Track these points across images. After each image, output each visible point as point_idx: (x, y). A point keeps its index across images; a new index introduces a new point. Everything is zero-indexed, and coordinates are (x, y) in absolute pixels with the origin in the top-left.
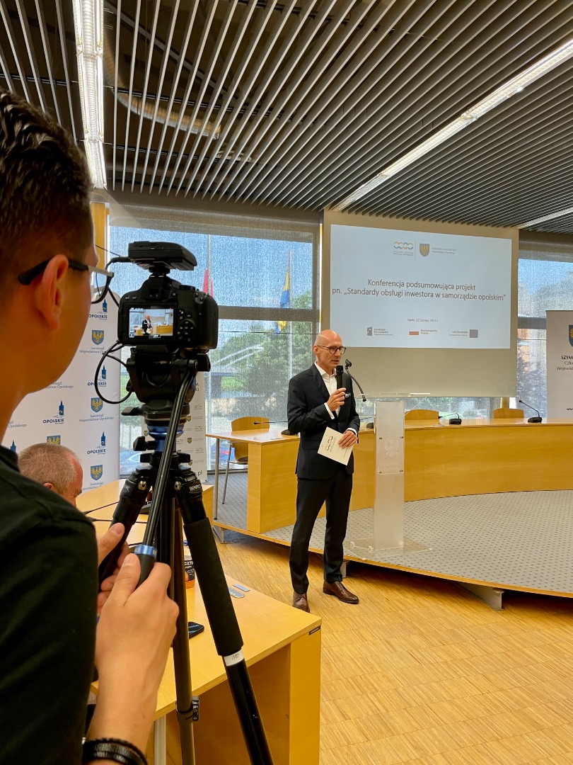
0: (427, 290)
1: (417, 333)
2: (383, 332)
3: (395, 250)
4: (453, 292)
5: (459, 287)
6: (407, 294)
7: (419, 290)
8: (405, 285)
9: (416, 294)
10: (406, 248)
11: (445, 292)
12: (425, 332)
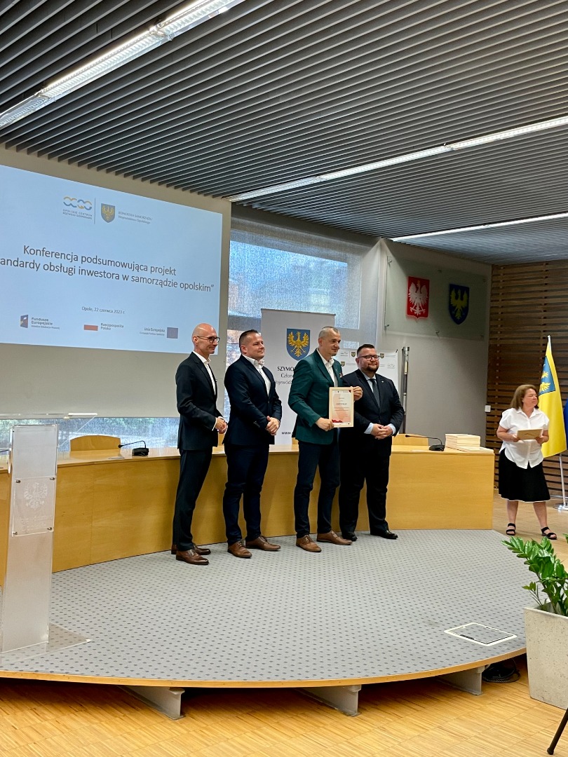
0: (110, 269)
1: (95, 328)
2: (44, 323)
3: (67, 208)
4: (147, 275)
5: (154, 269)
6: (81, 271)
7: (99, 268)
8: (80, 259)
9: (95, 273)
10: (82, 208)
11: (135, 273)
12: (107, 327)
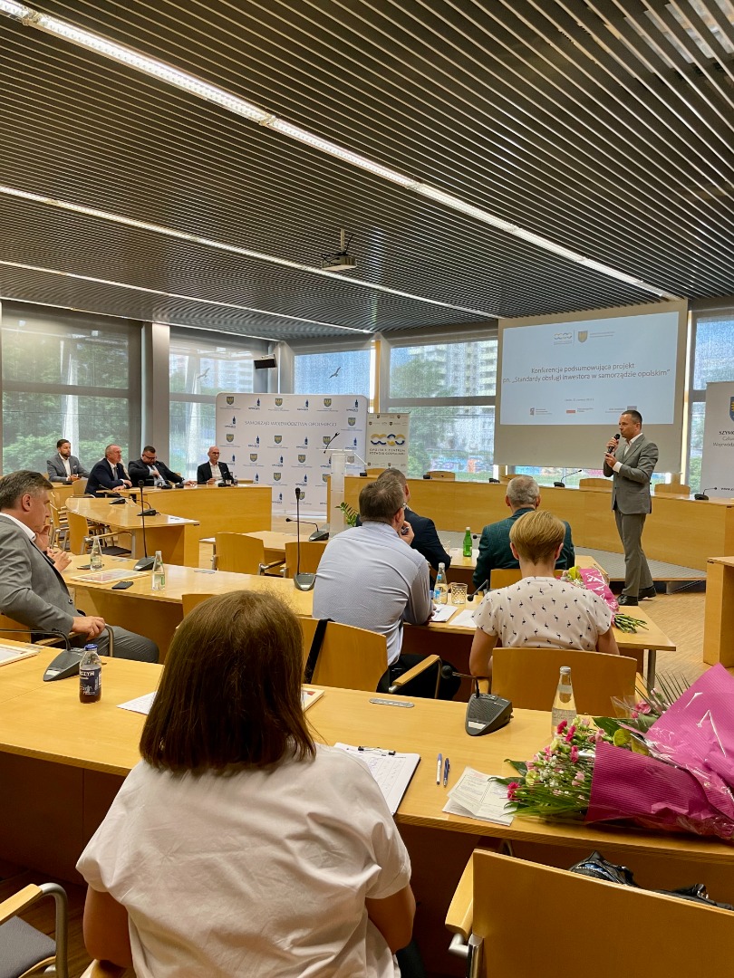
0: (583, 373)
1: (574, 412)
2: (543, 411)
3: (555, 340)
4: (610, 372)
5: (616, 367)
6: (564, 377)
7: (576, 373)
8: (564, 370)
9: (574, 377)
10: (566, 338)
11: (602, 372)
12: (581, 410)
